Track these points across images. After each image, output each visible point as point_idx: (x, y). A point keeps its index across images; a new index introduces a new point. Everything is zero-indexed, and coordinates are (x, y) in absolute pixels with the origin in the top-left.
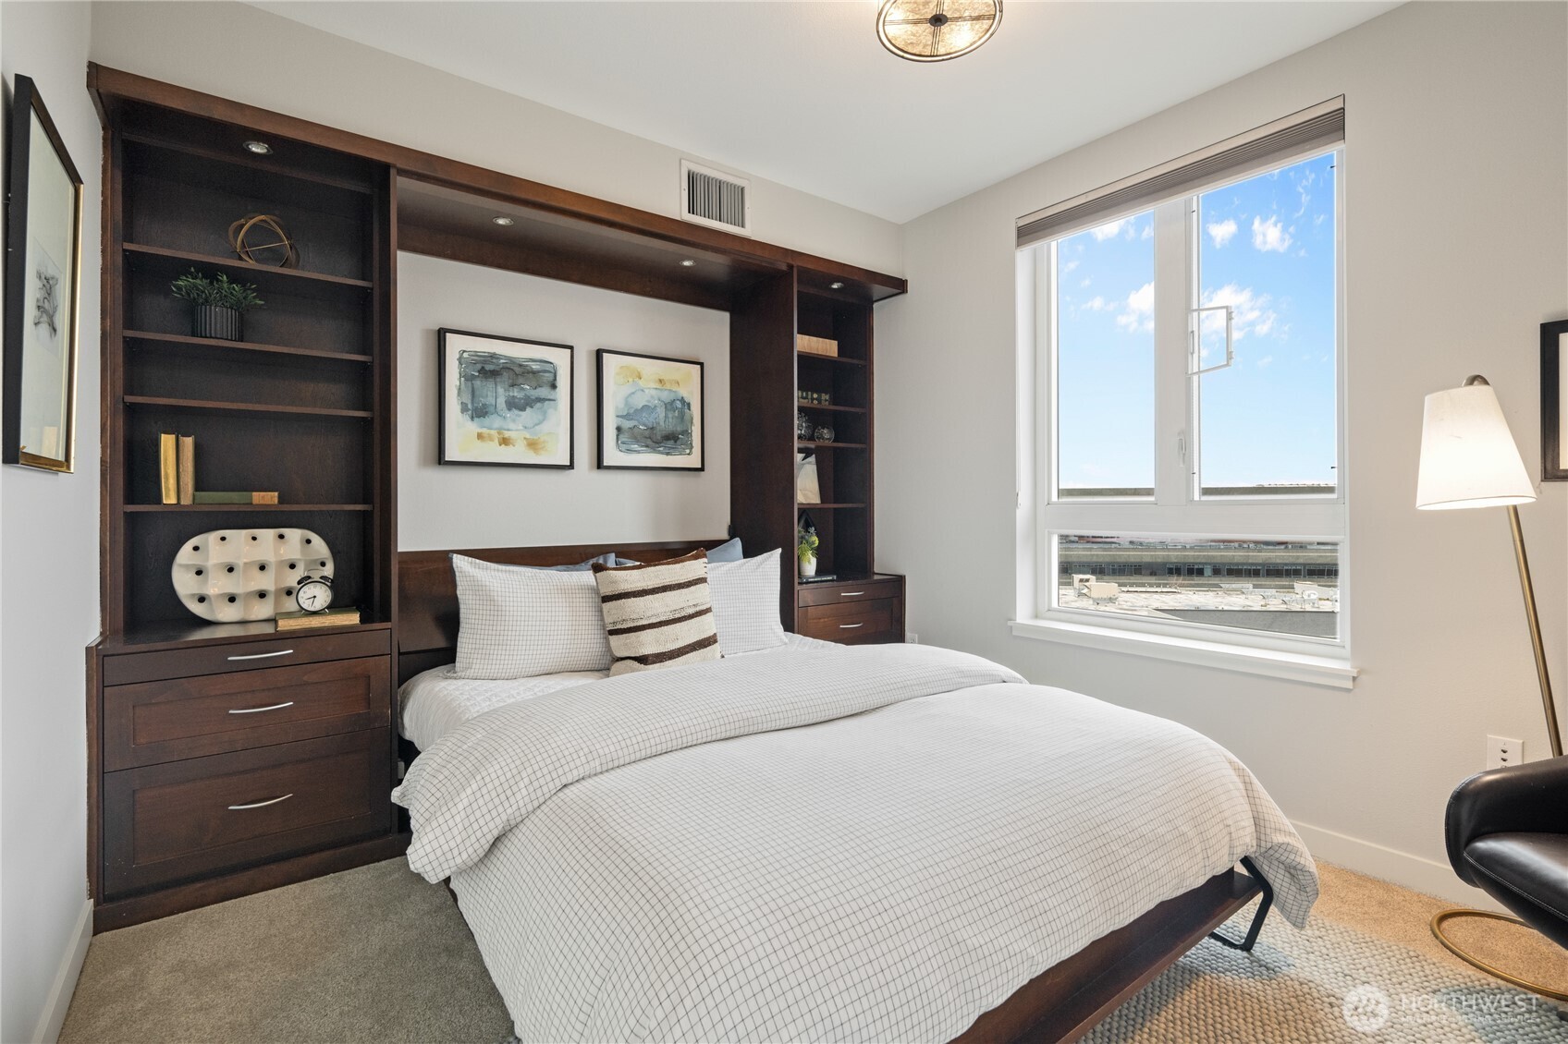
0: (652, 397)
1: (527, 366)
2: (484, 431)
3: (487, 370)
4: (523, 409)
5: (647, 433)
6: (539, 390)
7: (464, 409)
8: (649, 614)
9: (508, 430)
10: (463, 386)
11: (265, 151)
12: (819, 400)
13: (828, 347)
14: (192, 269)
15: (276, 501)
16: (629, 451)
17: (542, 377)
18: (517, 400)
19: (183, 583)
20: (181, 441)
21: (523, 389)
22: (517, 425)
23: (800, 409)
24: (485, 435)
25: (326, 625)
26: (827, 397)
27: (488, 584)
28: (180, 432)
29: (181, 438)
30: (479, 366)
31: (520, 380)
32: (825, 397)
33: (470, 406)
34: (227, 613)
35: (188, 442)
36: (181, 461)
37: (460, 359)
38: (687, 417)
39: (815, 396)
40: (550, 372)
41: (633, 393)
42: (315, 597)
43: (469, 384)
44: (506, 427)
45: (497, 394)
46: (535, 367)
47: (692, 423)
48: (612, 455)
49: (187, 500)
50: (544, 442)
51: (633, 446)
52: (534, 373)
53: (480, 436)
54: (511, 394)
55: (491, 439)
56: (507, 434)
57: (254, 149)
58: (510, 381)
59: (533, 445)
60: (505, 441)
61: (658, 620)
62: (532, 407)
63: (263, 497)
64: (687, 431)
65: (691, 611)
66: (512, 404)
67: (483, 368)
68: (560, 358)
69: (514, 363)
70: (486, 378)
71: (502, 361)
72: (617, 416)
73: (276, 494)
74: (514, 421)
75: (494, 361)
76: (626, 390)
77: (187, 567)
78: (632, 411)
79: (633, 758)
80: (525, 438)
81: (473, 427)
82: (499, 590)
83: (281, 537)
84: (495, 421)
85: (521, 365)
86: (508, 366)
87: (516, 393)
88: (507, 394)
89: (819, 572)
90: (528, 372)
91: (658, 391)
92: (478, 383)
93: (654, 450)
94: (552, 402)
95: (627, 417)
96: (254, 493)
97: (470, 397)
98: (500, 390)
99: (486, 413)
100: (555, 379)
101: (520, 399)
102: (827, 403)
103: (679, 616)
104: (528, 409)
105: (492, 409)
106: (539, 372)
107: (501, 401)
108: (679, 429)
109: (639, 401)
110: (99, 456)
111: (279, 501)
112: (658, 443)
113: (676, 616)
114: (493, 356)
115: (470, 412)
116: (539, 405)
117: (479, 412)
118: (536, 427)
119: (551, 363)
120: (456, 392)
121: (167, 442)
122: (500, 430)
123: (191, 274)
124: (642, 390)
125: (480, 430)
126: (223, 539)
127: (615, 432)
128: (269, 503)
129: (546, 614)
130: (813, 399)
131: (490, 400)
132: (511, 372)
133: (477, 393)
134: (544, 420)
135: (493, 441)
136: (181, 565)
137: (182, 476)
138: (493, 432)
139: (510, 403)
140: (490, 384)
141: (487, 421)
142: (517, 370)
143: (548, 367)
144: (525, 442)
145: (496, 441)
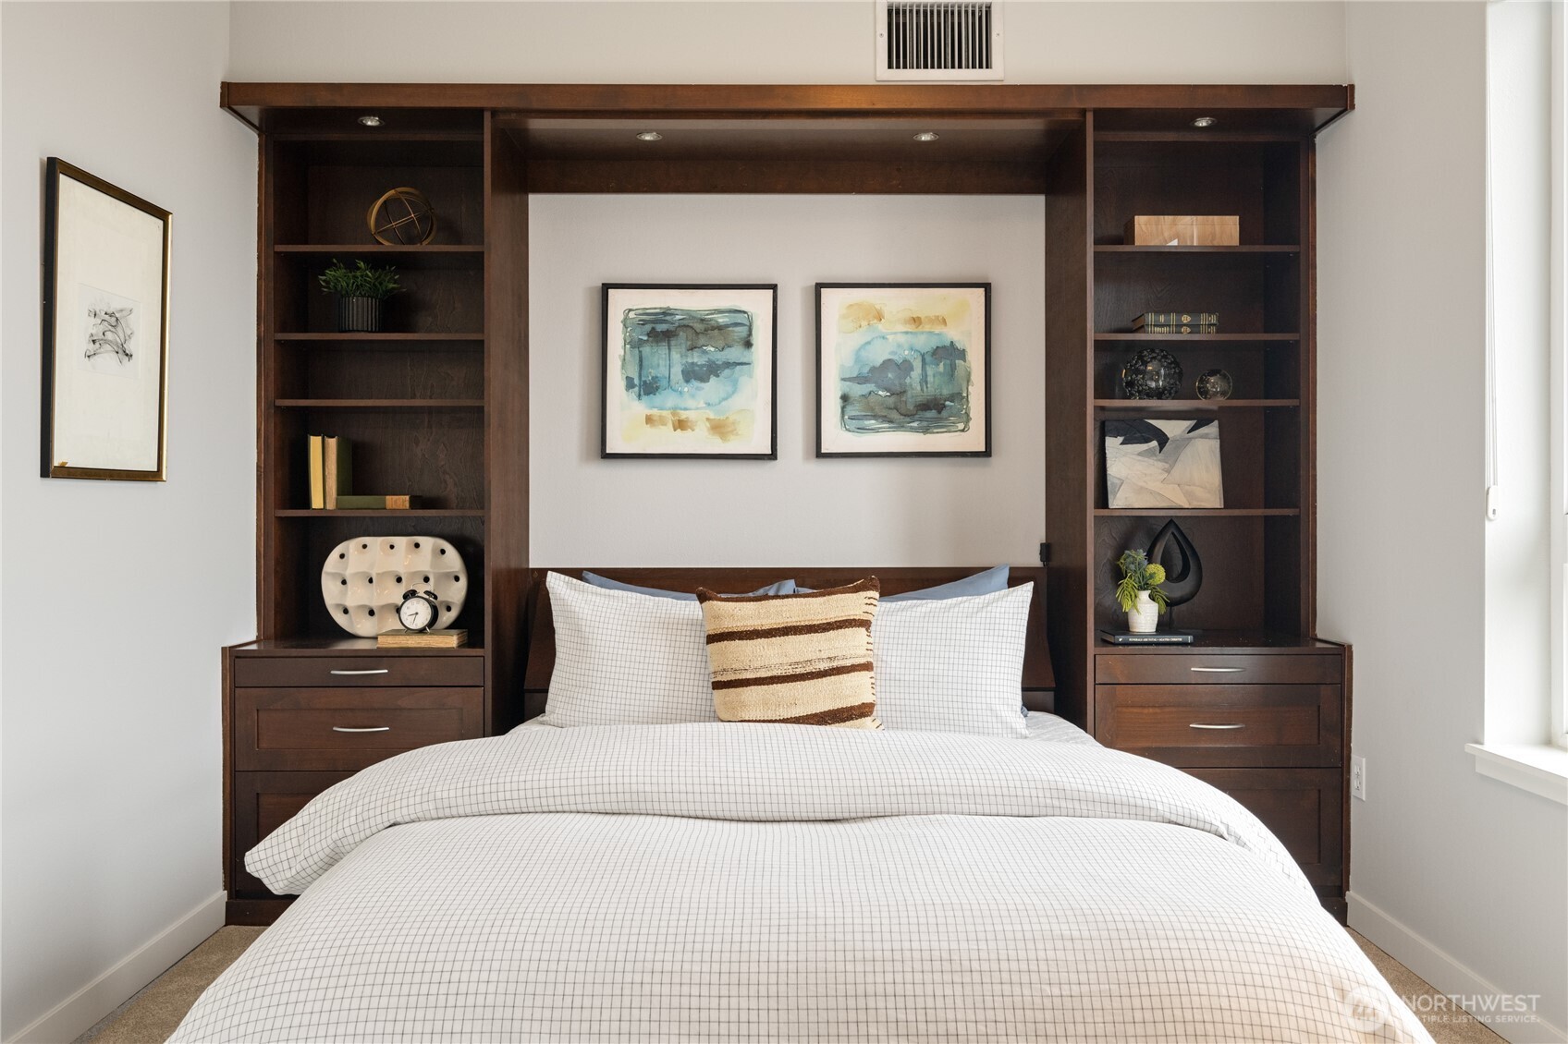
0: (899, 346)
1: (711, 320)
2: (655, 412)
3: (659, 330)
4: (704, 379)
5: (891, 401)
6: (727, 351)
7: (630, 384)
8: (757, 664)
9: (686, 409)
10: (628, 357)
11: (378, 123)
12: (1195, 328)
13: (1220, 230)
14: (335, 261)
15: (407, 505)
16: (862, 429)
17: (734, 332)
18: (696, 368)
19: (331, 592)
20: (326, 442)
21: (705, 352)
22: (698, 401)
23: (1099, 345)
24: (655, 418)
25: (422, 645)
26: (1213, 319)
27: (577, 609)
28: (326, 433)
29: (327, 439)
30: (648, 327)
31: (702, 340)
32: (1205, 319)
33: (636, 381)
34: (363, 626)
35: (332, 443)
36: (327, 464)
37: (625, 322)
38: (960, 372)
39: (1186, 319)
40: (745, 325)
41: (869, 343)
42: (417, 614)
43: (636, 351)
44: (683, 406)
45: (669, 361)
46: (722, 320)
47: (968, 381)
48: (835, 438)
49: (331, 505)
50: (733, 423)
51: (867, 422)
52: (720, 328)
53: (649, 420)
54: (690, 360)
55: (662, 422)
56: (684, 414)
57: (369, 123)
58: (689, 343)
59: (718, 428)
60: (681, 425)
61: (769, 674)
62: (718, 376)
63: (396, 501)
64: (960, 394)
65: (823, 666)
66: (691, 374)
67: (653, 329)
68: (757, 304)
69: (694, 318)
70: (657, 342)
71: (678, 317)
72: (844, 380)
73: (407, 497)
74: (693, 396)
75: (668, 318)
76: (857, 339)
77: (334, 575)
78: (865, 370)
79: (475, 810)
80: (708, 419)
81: (640, 408)
82: (589, 618)
83: (417, 545)
84: (667, 399)
85: (702, 320)
86: (685, 322)
87: (697, 358)
88: (684, 361)
89: (1164, 625)
90: (713, 328)
91: (909, 336)
92: (646, 350)
93: (901, 427)
94: (745, 367)
95: (860, 379)
96: (387, 497)
97: (637, 368)
98: (676, 356)
99: (657, 388)
100: (750, 334)
101: (703, 366)
102: (1213, 329)
103: (803, 671)
104: (713, 379)
105: (664, 383)
106: (727, 326)
107: (677, 371)
108: (946, 392)
109: (878, 355)
110: (256, 461)
111: (410, 506)
112: (910, 416)
113: (798, 671)
114: (666, 312)
115: (637, 389)
116: (727, 372)
117: (647, 388)
118: (723, 403)
119: (745, 312)
120: (620, 363)
121: (315, 442)
122: (674, 410)
123: (335, 265)
124: (883, 338)
125: (649, 412)
126: (365, 546)
127: (838, 403)
128: (401, 507)
129: (638, 652)
130: (1180, 326)
131: (663, 371)
132: (690, 332)
133: (645, 363)
134: (733, 393)
135: (665, 425)
136: (328, 574)
137: (327, 480)
138: (666, 413)
139: (688, 373)
140: (662, 350)
141: (657, 399)
142: (699, 327)
143: (740, 318)
144: (708, 425)
145: (670, 425)
